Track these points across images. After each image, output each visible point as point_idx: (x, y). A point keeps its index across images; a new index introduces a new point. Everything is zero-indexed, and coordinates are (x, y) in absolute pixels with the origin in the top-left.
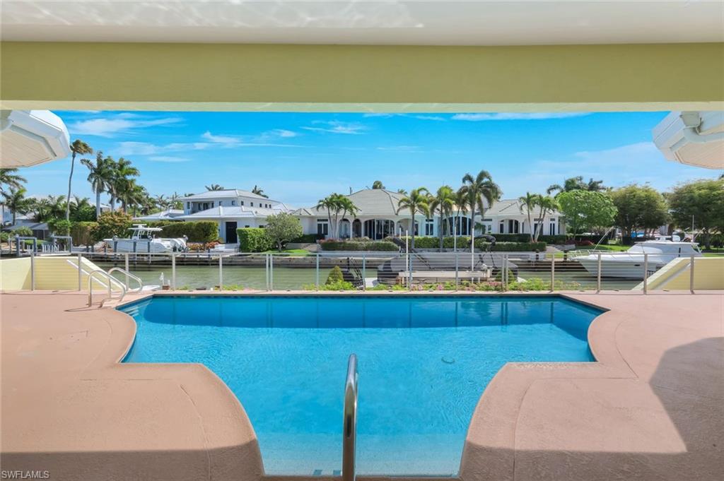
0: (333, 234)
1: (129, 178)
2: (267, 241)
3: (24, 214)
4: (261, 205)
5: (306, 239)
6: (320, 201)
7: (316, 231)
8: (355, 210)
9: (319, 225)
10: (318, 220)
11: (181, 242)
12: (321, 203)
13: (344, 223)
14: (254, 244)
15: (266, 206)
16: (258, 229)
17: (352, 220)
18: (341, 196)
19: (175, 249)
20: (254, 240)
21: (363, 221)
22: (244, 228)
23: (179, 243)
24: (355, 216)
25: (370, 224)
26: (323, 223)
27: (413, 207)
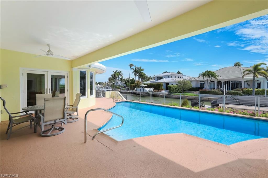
0: (207, 87)
1: (142, 72)
2: (178, 89)
3: (123, 82)
4: (178, 77)
5: (194, 89)
6: (200, 74)
7: (199, 86)
8: (217, 77)
9: (200, 84)
10: (200, 82)
11: (152, 89)
12: (201, 75)
13: (212, 83)
14: (173, 91)
15: (181, 77)
16: (176, 85)
17: (216, 82)
18: (210, 71)
19: (150, 91)
20: (173, 89)
21: (222, 82)
22: (171, 85)
23: (151, 90)
24: (217, 79)
25: (227, 83)
26: (202, 83)
27: (254, 73)
